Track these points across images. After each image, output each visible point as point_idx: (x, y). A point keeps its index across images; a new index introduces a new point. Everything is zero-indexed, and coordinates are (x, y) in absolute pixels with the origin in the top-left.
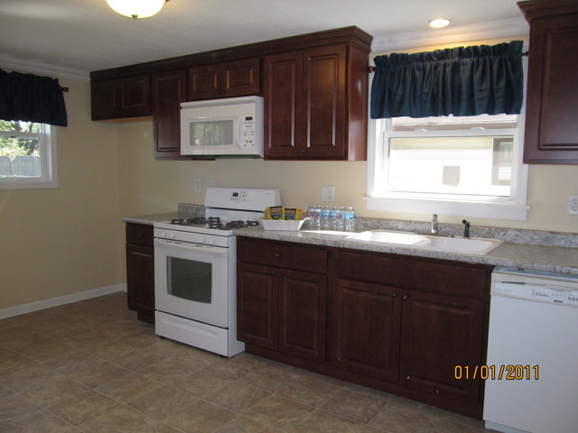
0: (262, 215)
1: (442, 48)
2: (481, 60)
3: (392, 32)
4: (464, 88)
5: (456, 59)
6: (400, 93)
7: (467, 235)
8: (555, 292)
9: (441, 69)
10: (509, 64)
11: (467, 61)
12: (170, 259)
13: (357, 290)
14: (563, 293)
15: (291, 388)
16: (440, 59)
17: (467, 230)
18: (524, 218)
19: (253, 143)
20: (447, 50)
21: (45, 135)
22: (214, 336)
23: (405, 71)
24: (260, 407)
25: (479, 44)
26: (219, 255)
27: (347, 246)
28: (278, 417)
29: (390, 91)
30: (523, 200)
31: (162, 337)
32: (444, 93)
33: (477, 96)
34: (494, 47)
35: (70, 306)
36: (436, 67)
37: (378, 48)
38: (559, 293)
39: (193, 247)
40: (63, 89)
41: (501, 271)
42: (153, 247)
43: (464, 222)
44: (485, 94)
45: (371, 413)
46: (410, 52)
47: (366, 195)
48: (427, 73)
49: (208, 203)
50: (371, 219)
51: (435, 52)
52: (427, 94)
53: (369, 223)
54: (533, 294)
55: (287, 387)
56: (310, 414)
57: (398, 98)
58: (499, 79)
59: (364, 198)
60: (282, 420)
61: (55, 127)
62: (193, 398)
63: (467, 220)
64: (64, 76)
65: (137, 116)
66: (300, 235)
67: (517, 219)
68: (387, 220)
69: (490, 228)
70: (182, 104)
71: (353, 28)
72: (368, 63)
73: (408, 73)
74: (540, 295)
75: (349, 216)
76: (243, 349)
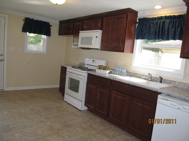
0: (97, 67)
1: (160, 16)
2: (173, 20)
3: (144, 10)
4: (166, 30)
5: (164, 20)
6: (145, 31)
7: (161, 82)
8: (179, 105)
9: (159, 23)
10: (182, 22)
11: (168, 20)
12: (70, 78)
13: (118, 95)
14: (181, 106)
15: (95, 123)
16: (159, 20)
17: (161, 80)
18: (183, 79)
19: (97, 45)
20: (161, 17)
21: (44, 38)
22: (78, 103)
23: (147, 24)
24: (81, 126)
25: (172, 15)
26: (82, 79)
27: (116, 80)
28: (85, 130)
29: (142, 30)
30: (183, 72)
31: (66, 102)
32: (159, 32)
33: (170, 33)
34: (177, 16)
35: (46, 89)
36: (157, 23)
37: (140, 16)
38: (180, 105)
39: (75, 75)
40: (51, 26)
41: (163, 95)
42: (66, 74)
43: (160, 77)
44: (173, 32)
45: (115, 135)
46: (150, 17)
47: (131, 65)
48: (154, 24)
49: (86, 63)
50: (132, 73)
51: (157, 17)
52: (153, 32)
53: (131, 74)
54: (171, 104)
55: (94, 122)
56: (95, 132)
57: (144, 32)
58: (178, 27)
59: (131, 66)
60: (86, 131)
61: (47, 36)
62: (64, 119)
63: (161, 77)
64: (51, 22)
65: (69, 35)
66: (107, 76)
67: (180, 78)
68: (137, 74)
69: (170, 81)
70: (80, 32)
71: (129, 9)
72: (136, 20)
73: (148, 24)
74: (173, 105)
75: (124, 71)
76: (87, 109)
